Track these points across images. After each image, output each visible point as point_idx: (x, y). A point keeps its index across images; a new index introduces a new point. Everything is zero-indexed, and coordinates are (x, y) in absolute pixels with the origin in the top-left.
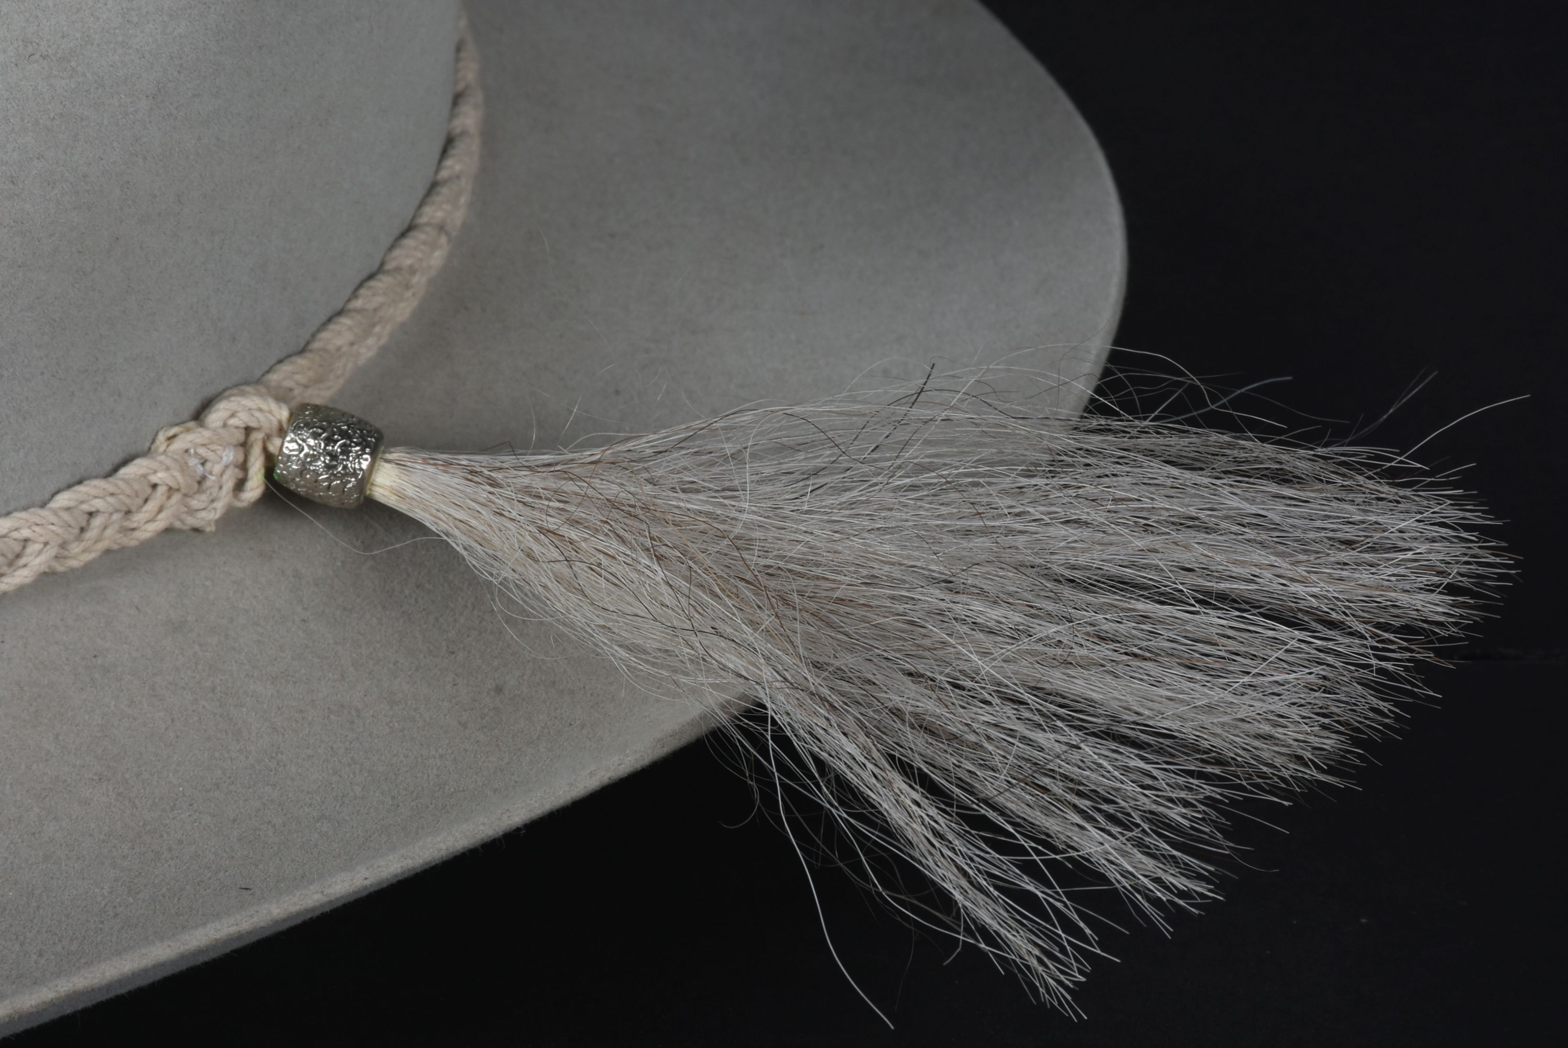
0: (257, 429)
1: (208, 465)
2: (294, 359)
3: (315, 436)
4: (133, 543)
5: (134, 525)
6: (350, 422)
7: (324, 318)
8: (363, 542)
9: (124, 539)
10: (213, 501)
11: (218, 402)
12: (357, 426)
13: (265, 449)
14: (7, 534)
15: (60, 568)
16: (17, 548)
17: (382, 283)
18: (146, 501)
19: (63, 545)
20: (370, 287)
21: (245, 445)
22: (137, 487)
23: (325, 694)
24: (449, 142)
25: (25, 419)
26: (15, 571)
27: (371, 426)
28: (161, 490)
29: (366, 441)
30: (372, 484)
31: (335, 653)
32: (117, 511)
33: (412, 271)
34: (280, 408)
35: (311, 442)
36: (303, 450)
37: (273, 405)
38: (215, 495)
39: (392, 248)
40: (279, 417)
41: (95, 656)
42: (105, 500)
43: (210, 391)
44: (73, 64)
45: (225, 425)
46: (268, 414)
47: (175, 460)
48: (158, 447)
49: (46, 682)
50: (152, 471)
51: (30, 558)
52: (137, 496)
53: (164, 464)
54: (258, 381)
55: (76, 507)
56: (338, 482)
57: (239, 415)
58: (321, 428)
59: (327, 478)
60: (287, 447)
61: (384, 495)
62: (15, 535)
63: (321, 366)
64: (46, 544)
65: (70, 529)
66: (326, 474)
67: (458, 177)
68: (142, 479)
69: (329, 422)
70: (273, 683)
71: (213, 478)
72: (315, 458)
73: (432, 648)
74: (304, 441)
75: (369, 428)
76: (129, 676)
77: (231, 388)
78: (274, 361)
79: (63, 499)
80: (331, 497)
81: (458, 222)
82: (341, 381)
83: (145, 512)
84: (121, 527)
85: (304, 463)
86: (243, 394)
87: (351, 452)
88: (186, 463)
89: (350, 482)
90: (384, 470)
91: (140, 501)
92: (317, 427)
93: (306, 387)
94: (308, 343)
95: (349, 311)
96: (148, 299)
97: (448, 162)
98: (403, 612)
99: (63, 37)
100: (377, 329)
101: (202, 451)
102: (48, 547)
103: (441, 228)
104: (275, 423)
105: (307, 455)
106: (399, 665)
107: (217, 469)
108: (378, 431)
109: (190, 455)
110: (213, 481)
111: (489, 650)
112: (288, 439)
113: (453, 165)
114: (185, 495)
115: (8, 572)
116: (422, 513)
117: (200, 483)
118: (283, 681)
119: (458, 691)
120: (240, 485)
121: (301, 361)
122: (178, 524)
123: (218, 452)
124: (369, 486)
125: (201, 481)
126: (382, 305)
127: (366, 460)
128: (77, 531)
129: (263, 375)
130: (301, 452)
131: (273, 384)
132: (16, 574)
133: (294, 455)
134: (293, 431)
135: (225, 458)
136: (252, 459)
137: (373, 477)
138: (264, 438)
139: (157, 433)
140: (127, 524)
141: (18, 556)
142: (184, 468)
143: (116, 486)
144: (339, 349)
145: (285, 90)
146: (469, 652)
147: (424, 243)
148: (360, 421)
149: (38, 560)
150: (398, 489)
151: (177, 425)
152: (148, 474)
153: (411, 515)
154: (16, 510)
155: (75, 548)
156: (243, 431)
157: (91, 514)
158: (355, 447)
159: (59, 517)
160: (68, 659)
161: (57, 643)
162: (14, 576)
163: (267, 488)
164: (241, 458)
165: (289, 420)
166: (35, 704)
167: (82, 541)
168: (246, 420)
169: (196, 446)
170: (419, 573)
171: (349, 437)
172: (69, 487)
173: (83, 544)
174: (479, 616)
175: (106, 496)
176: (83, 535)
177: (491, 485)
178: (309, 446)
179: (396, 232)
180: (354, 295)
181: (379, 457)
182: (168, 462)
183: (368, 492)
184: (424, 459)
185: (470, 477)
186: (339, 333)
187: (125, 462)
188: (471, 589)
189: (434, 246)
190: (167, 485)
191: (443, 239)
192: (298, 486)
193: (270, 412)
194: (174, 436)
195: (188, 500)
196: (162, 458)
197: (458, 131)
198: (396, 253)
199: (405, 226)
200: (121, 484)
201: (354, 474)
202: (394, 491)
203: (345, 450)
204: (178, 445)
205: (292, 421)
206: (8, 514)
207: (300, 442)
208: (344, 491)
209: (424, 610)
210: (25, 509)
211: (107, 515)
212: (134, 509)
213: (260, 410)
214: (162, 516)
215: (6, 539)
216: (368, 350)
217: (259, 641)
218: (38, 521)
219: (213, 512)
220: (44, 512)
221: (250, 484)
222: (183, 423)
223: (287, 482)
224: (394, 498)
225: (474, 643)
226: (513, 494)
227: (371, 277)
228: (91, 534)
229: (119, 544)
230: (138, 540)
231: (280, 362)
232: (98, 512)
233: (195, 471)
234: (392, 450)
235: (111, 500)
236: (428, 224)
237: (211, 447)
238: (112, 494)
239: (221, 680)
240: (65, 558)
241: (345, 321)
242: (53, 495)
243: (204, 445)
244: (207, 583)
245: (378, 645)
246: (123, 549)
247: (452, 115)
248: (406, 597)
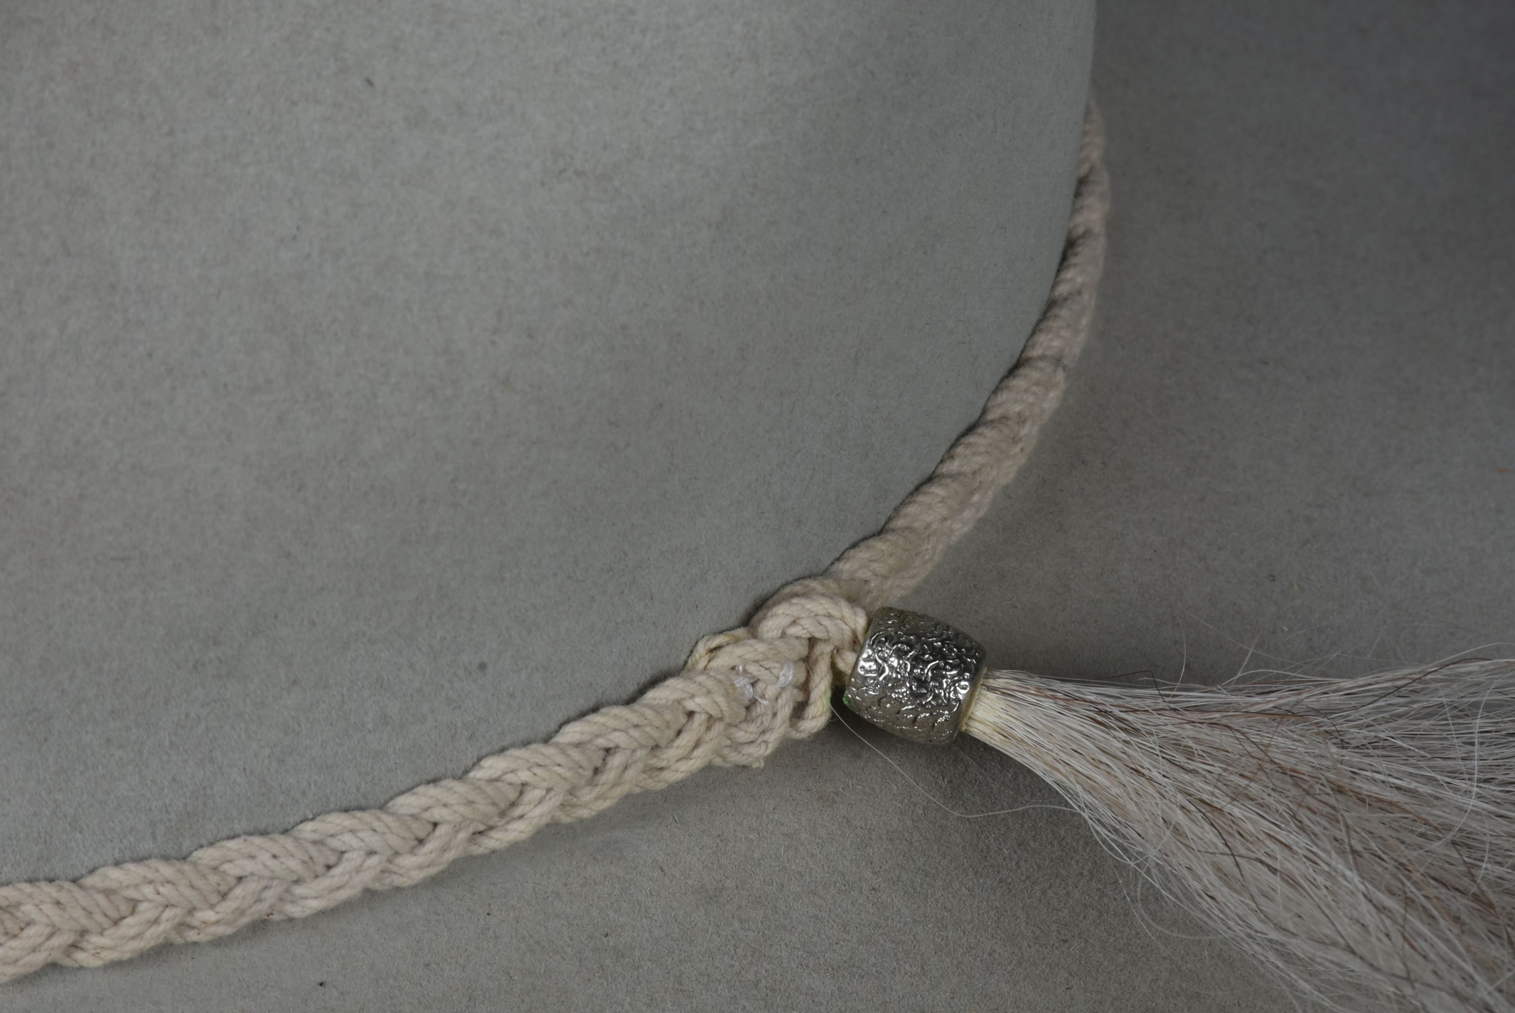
0: (826, 641)
1: (760, 686)
2: (871, 542)
3: (900, 654)
4: (661, 786)
5: (664, 764)
6: (944, 636)
7: (911, 487)
8: (950, 782)
9: (649, 781)
10: (764, 732)
11: (775, 604)
12: (954, 642)
13: (833, 666)
14: (500, 777)
15: (565, 819)
16: (512, 795)
17: (984, 438)
18: (679, 733)
19: (571, 792)
20: (970, 445)
21: (808, 661)
22: (668, 716)
23: (900, 994)
24: (1071, 245)
25: (529, 632)
26: (508, 823)
27: (971, 641)
28: (699, 719)
29: (965, 662)
30: (970, 718)
31: (914, 936)
32: (642, 746)
33: (1021, 420)
34: (855, 614)
35: (894, 662)
36: (883, 672)
37: (845, 609)
38: (766, 724)
39: (996, 391)
40: (853, 626)
41: (606, 935)
42: (627, 733)
43: (767, 587)
44: (617, 183)
45: (783, 635)
46: (839, 622)
47: (720, 681)
48: (697, 662)
49: (543, 970)
50: (688, 695)
51: (528, 808)
52: (668, 727)
53: (704, 687)
54: (824, 573)
55: (590, 741)
56: (927, 715)
57: (803, 622)
58: (908, 645)
59: (912, 709)
60: (863, 667)
61: (985, 733)
62: (510, 777)
63: (905, 550)
64: (549, 790)
65: (581, 771)
66: (912, 705)
67: (1079, 293)
68: (676, 704)
69: (918, 637)
70: (833, 976)
71: (765, 702)
72: (898, 683)
73: (1038, 932)
74: (885, 660)
75: (968, 644)
76: (649, 963)
77: (791, 583)
78: (847, 545)
79: (573, 732)
80: (917, 732)
81: (1077, 350)
82: (929, 567)
83: (678, 747)
84: (646, 766)
85: (884, 687)
86: (806, 594)
87: (945, 677)
88: (733, 685)
89: (943, 715)
90: (986, 701)
91: (671, 733)
92: (903, 643)
93: (885, 577)
94: (889, 520)
95: (943, 476)
96: (695, 478)
97: (1068, 274)
98: (1001, 881)
99: (605, 148)
100: (976, 498)
101: (753, 669)
102: (552, 794)
103: (1058, 361)
104: (848, 634)
105: (888, 679)
106: (997, 956)
107: (771, 691)
108: (979, 648)
109: (738, 673)
110: (766, 706)
111: (1112, 939)
112: (865, 656)
113: (1075, 277)
114: (730, 725)
115: (500, 824)
116: (1032, 759)
117: (748, 708)
118: (846, 974)
119: (1072, 998)
120: (799, 710)
121: (880, 545)
122: (718, 761)
123: (774, 671)
124: (965, 720)
125: (750, 706)
126: (982, 467)
127: (964, 688)
128: (589, 773)
129: (832, 563)
130: (880, 675)
131: (845, 576)
132: (510, 827)
133: (871, 678)
134: (871, 647)
135: (782, 679)
136: (816, 679)
137: (971, 709)
138: (832, 652)
139: (697, 643)
140: (654, 762)
141: (513, 804)
142: (730, 692)
143: (643, 715)
144: (928, 525)
145: (884, 212)
146: (1086, 941)
147: (1037, 384)
148: (957, 635)
149: (538, 811)
150: (1004, 727)
151: (721, 632)
152: (684, 699)
153: (1019, 759)
154: (513, 745)
155: (587, 795)
156: (806, 643)
157: (608, 750)
158: (951, 670)
159: (568, 756)
160: (571, 939)
161: (558, 916)
162: (506, 830)
163: (833, 716)
164: (802, 678)
165: (866, 630)
166: (527, 1000)
167: (596, 785)
168: (811, 629)
169: (745, 662)
170: (1022, 826)
171: (944, 657)
172: (582, 715)
173: (598, 789)
174: (1098, 890)
175: (628, 728)
176: (597, 777)
177: (1125, 730)
178: (892, 668)
179: (1003, 370)
180: (949, 454)
181: (981, 683)
182: (710, 684)
183: (964, 728)
184: (1038, 689)
185: (1100, 718)
186: (930, 506)
187: (655, 682)
188: (1088, 850)
189: (1048, 386)
190: (707, 713)
191: (1060, 376)
192: (873, 716)
193: (842, 619)
194: (719, 648)
195: (733, 730)
196: (702, 678)
197: (1080, 230)
198: (1002, 397)
199: (1014, 361)
200: (649, 713)
201: (949, 706)
202: (998, 729)
203: (938, 674)
204: (723, 660)
205: (870, 632)
206: (503, 750)
207: (880, 661)
208: (934, 725)
209: (1028, 878)
210: (526, 744)
211: (629, 752)
212: (663, 743)
213: (829, 616)
214: (698, 752)
215: (499, 784)
216: (961, 527)
217: (816, 917)
218: (540, 760)
219: (763, 746)
220: (549, 750)
221: (811, 711)
222: (731, 629)
223: (860, 710)
224: (998, 737)
225: (1092, 928)
226: (1157, 748)
227: (970, 429)
228: (608, 777)
229: (641, 787)
230: (666, 782)
231: (854, 546)
232: (617, 747)
233: (743, 694)
234: (998, 674)
235: (634, 733)
236: (1043, 357)
237: (764, 663)
238: (636, 726)
239: (767, 971)
240: (573, 806)
241: (937, 490)
242: (561, 726)
243: (756, 661)
244: (751, 836)
245: (970, 926)
246: (646, 793)
247: (1075, 210)
248: (1004, 859)
